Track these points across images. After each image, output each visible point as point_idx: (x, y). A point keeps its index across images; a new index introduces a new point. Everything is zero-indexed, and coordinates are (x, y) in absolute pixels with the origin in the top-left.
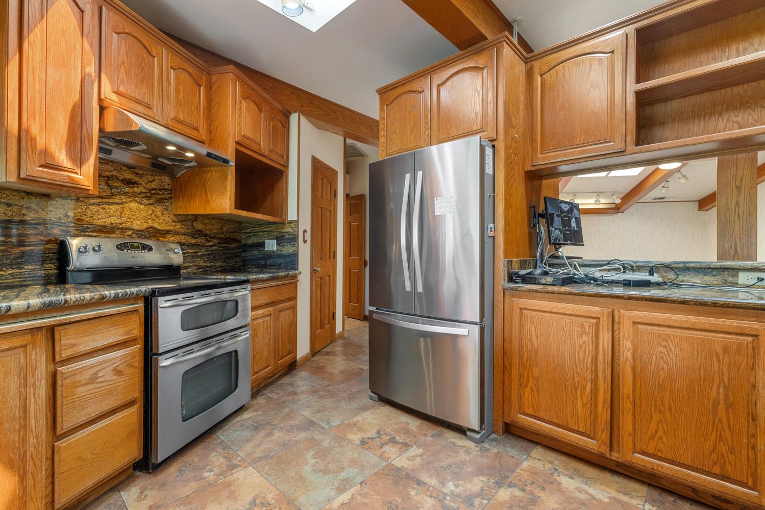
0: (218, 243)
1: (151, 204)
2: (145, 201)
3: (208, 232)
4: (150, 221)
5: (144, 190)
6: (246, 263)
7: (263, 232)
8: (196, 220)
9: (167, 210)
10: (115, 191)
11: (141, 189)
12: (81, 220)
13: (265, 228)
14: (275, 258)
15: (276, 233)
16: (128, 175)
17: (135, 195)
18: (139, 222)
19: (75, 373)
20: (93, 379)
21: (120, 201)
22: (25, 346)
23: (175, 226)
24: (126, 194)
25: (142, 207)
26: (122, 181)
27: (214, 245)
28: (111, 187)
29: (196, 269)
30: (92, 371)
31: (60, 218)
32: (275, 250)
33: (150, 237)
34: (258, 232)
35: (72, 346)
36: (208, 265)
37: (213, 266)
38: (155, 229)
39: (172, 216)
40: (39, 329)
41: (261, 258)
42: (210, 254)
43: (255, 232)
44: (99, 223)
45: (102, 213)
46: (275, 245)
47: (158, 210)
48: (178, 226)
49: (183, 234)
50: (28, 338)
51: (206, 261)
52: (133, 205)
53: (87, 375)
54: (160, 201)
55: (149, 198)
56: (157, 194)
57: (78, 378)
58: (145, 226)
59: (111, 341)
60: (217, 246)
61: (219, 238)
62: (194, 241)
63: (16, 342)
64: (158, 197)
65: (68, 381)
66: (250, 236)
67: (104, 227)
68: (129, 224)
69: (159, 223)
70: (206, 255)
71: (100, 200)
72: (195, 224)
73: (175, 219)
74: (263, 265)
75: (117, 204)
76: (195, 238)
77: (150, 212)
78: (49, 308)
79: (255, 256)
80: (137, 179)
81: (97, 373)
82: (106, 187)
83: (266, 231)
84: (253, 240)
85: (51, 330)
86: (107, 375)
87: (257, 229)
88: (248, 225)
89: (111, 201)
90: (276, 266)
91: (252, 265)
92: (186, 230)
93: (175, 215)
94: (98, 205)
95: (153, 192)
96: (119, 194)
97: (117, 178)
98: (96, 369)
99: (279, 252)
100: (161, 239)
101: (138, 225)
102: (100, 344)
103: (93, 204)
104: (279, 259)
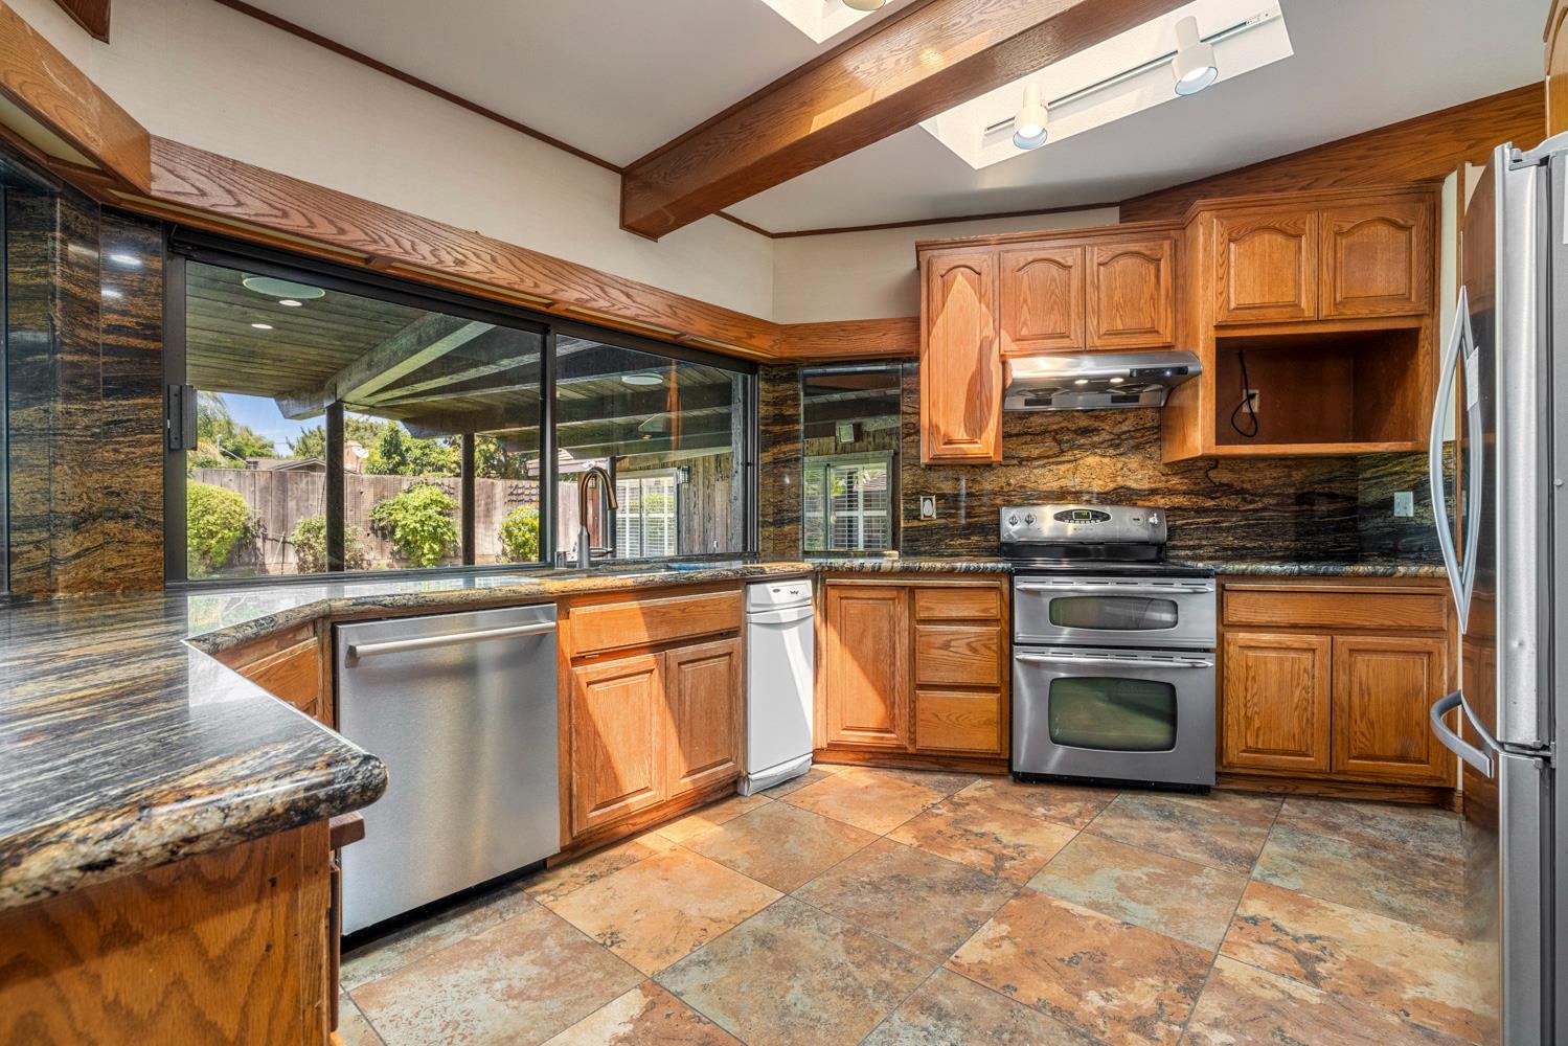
0: (1277, 505)
1: (1121, 454)
2: (1111, 451)
3: (1247, 486)
4: (1119, 479)
5: (1108, 437)
6: (1365, 545)
7: (1391, 474)
8: (1216, 467)
9: (1151, 458)
10: (1065, 446)
11: (1105, 436)
12: (1024, 487)
13: (1395, 466)
14: (1411, 534)
15: (1413, 477)
16: (1084, 422)
17: (1094, 446)
18: (1100, 482)
19: (929, 634)
20: (946, 646)
21: (1072, 458)
22: (894, 599)
23: (1167, 481)
24: (1080, 447)
25: (1106, 460)
26: (1075, 432)
27: (1264, 509)
28: (1059, 443)
29: (1217, 551)
30: (945, 638)
31: (1002, 488)
32: (1411, 515)
33: (1120, 501)
34: (1382, 476)
35: (928, 609)
36: (1249, 545)
37: (1261, 547)
38: (1129, 489)
39: (1161, 467)
40: (904, 587)
41: (1388, 533)
42: (1253, 525)
43: (1378, 477)
44: (1045, 488)
45: (1049, 476)
46: (1412, 504)
47: (1134, 461)
48: (1175, 481)
49: (1185, 493)
50: (894, 594)
51: (1244, 537)
52: (1092, 460)
53: (939, 641)
54: (1137, 448)
55: (1117, 446)
56: (1132, 438)
57: (932, 639)
58: (1112, 486)
59: (966, 614)
60: (1274, 511)
61: (1278, 495)
62: (1209, 503)
63: (888, 594)
64: (1132, 442)
65: (923, 639)
66: (1371, 487)
67: (1052, 492)
68: (1086, 485)
69: (1136, 480)
70: (1242, 526)
71: (1046, 461)
72: (1212, 474)
73: (1167, 470)
74: (1391, 549)
75: (1068, 462)
76: (1213, 499)
77: (1120, 465)
78: (906, 572)
79: (1378, 528)
80: (1097, 424)
81: (950, 641)
82: (1053, 444)
83: (1396, 473)
84: (1373, 495)
85: (912, 590)
86: (960, 646)
87: (1381, 471)
88: (1367, 462)
89: (1059, 459)
90: (1413, 552)
91: (1373, 549)
92: (1192, 487)
93: (1166, 465)
94: (1044, 466)
95: (1123, 437)
96: (1071, 449)
97: (1068, 430)
98: (950, 637)
99: (1418, 521)
100: (1139, 503)
101: (1097, 486)
102: (955, 614)
103: (1038, 466)
104: (1418, 537)
